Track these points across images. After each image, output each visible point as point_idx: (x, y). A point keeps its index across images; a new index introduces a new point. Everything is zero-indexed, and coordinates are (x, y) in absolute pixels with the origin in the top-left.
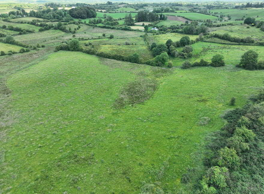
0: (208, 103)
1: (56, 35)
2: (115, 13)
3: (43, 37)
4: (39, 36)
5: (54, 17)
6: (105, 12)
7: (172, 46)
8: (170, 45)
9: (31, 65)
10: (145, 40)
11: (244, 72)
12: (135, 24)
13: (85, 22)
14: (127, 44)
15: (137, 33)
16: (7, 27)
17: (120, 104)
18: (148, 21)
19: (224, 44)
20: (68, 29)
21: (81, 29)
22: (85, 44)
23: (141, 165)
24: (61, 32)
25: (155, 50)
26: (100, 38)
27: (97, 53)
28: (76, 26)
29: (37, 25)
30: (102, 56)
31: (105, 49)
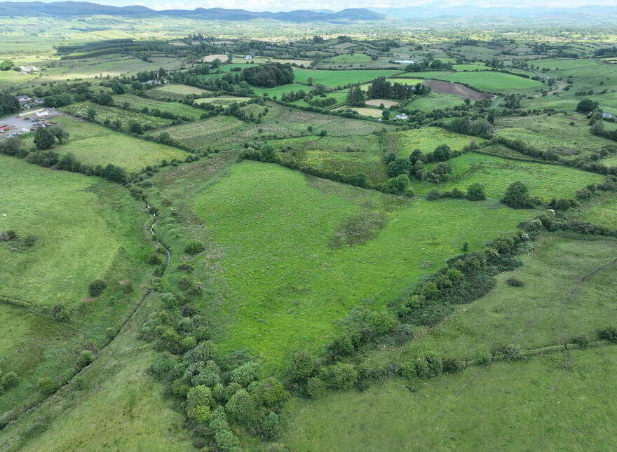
0: (440, 248)
1: (230, 127)
2: (330, 69)
3: (210, 132)
4: (203, 128)
5: (219, 85)
6: (308, 68)
7: (419, 161)
8: (417, 159)
9: (211, 185)
10: (380, 142)
11: (504, 211)
12: (367, 103)
13: (275, 98)
14: (349, 150)
15: (368, 125)
16: (150, 111)
17: (335, 244)
18: (391, 98)
19: (509, 158)
20: (247, 114)
21: (269, 113)
22: (281, 148)
23: (354, 295)
24: (236, 119)
25: (394, 166)
26: (303, 136)
27: (302, 168)
28: (261, 109)
29: (196, 106)
30: (310, 173)
31: (314, 159)
